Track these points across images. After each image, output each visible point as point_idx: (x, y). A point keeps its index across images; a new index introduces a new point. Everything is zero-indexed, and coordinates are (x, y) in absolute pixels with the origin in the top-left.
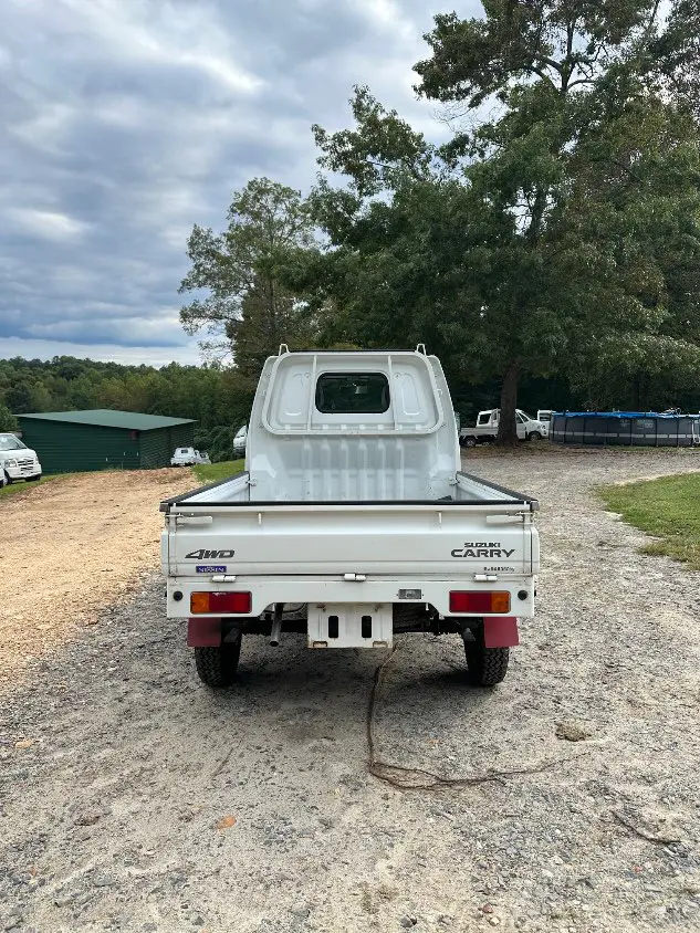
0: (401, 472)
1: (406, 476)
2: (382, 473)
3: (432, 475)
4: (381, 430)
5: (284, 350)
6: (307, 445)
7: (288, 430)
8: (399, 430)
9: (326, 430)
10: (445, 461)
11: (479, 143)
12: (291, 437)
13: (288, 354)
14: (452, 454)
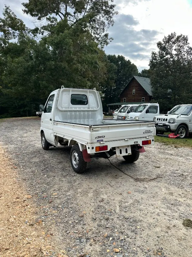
0: (90, 120)
1: (91, 121)
2: (86, 120)
3: (97, 120)
4: (86, 109)
5: (63, 88)
6: (69, 113)
7: (64, 109)
8: (90, 109)
9: (73, 109)
10: (100, 116)
11: (42, 30)
12: (65, 111)
13: (64, 88)
14: (101, 115)
